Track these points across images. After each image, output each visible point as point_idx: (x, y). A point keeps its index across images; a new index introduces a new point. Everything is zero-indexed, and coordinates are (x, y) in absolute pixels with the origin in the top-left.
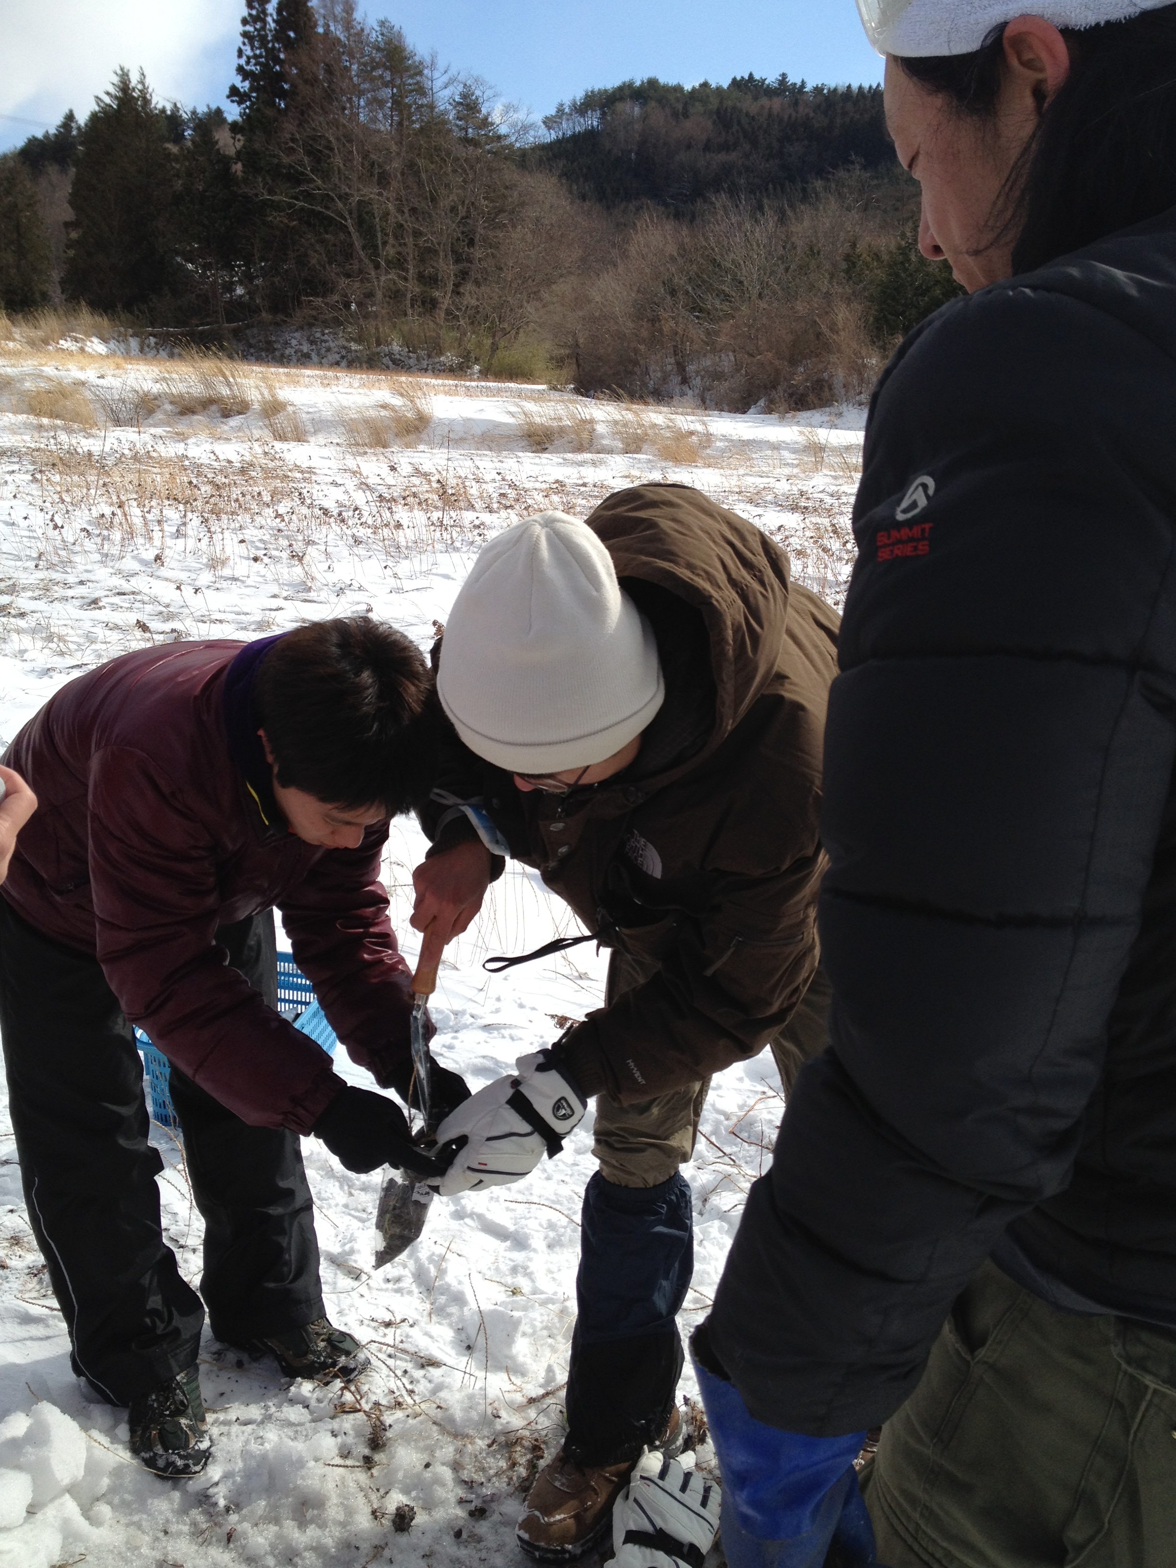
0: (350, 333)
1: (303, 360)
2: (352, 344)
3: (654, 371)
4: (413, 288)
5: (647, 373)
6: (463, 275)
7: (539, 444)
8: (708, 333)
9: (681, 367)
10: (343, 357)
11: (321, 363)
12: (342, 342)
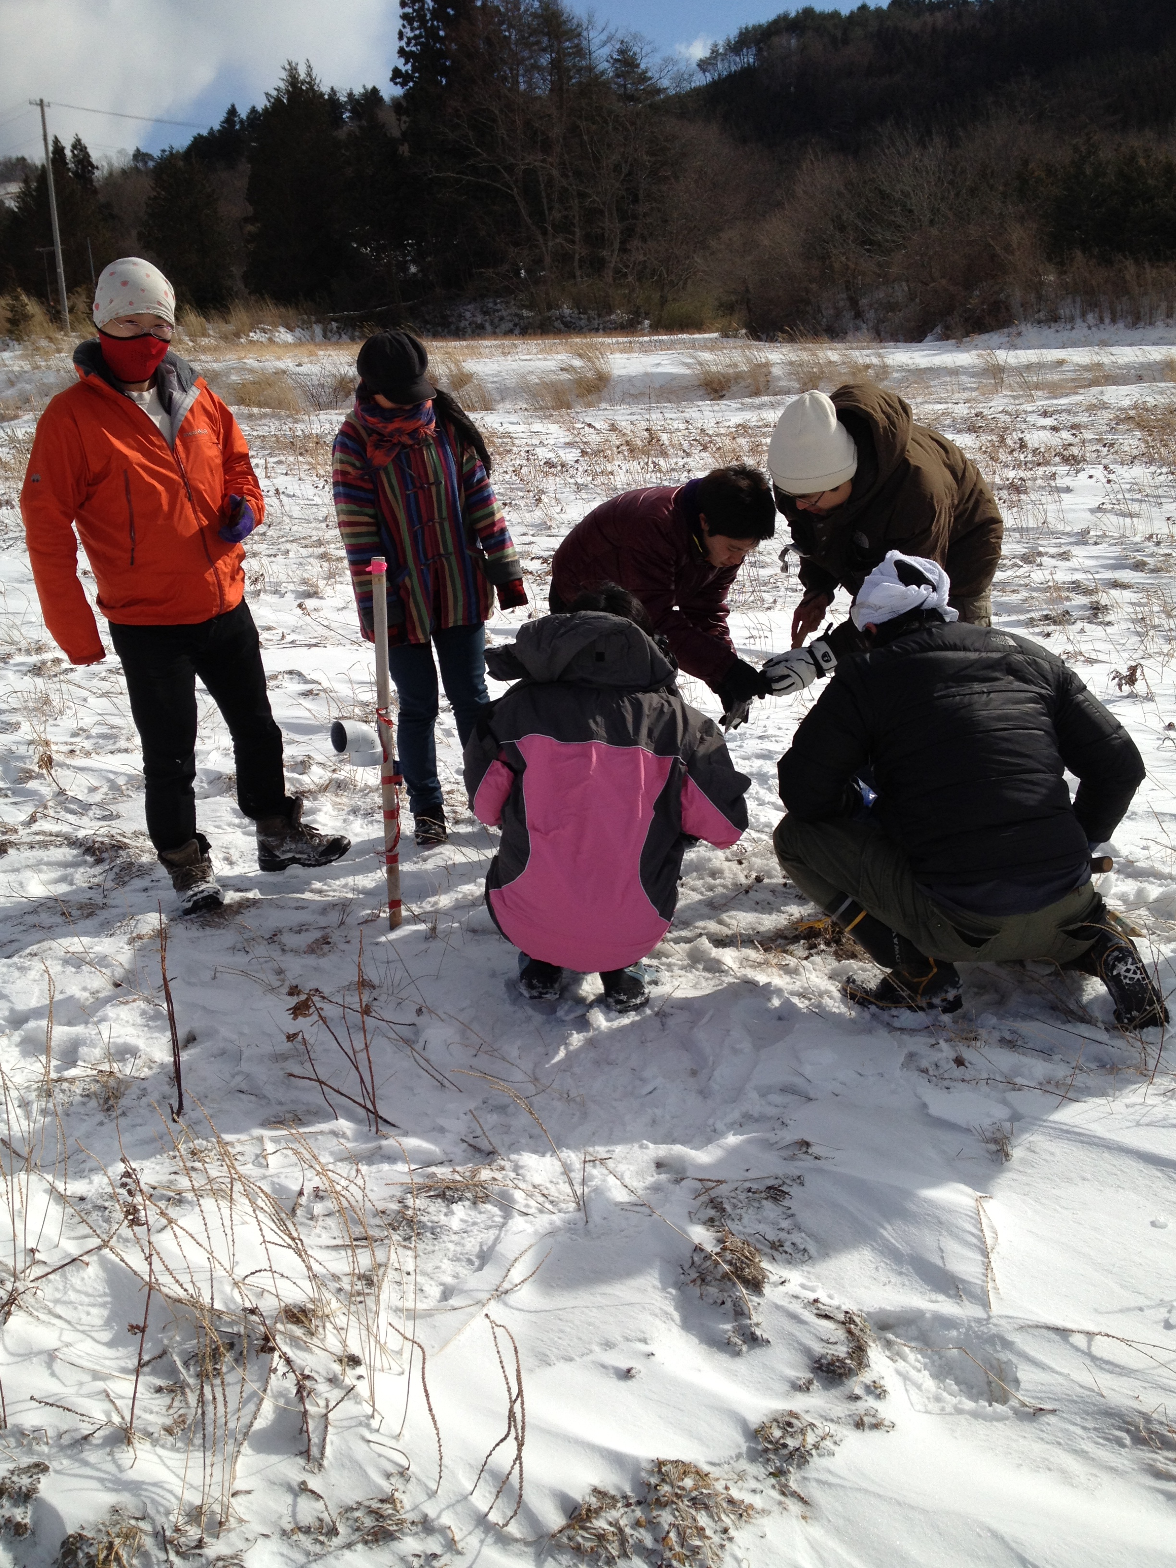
0: (522, 300)
1: (478, 331)
2: (524, 311)
3: (827, 308)
4: (580, 250)
5: (820, 311)
6: (629, 233)
7: (716, 391)
8: (879, 265)
9: (854, 302)
10: (515, 325)
11: (494, 333)
12: (514, 310)
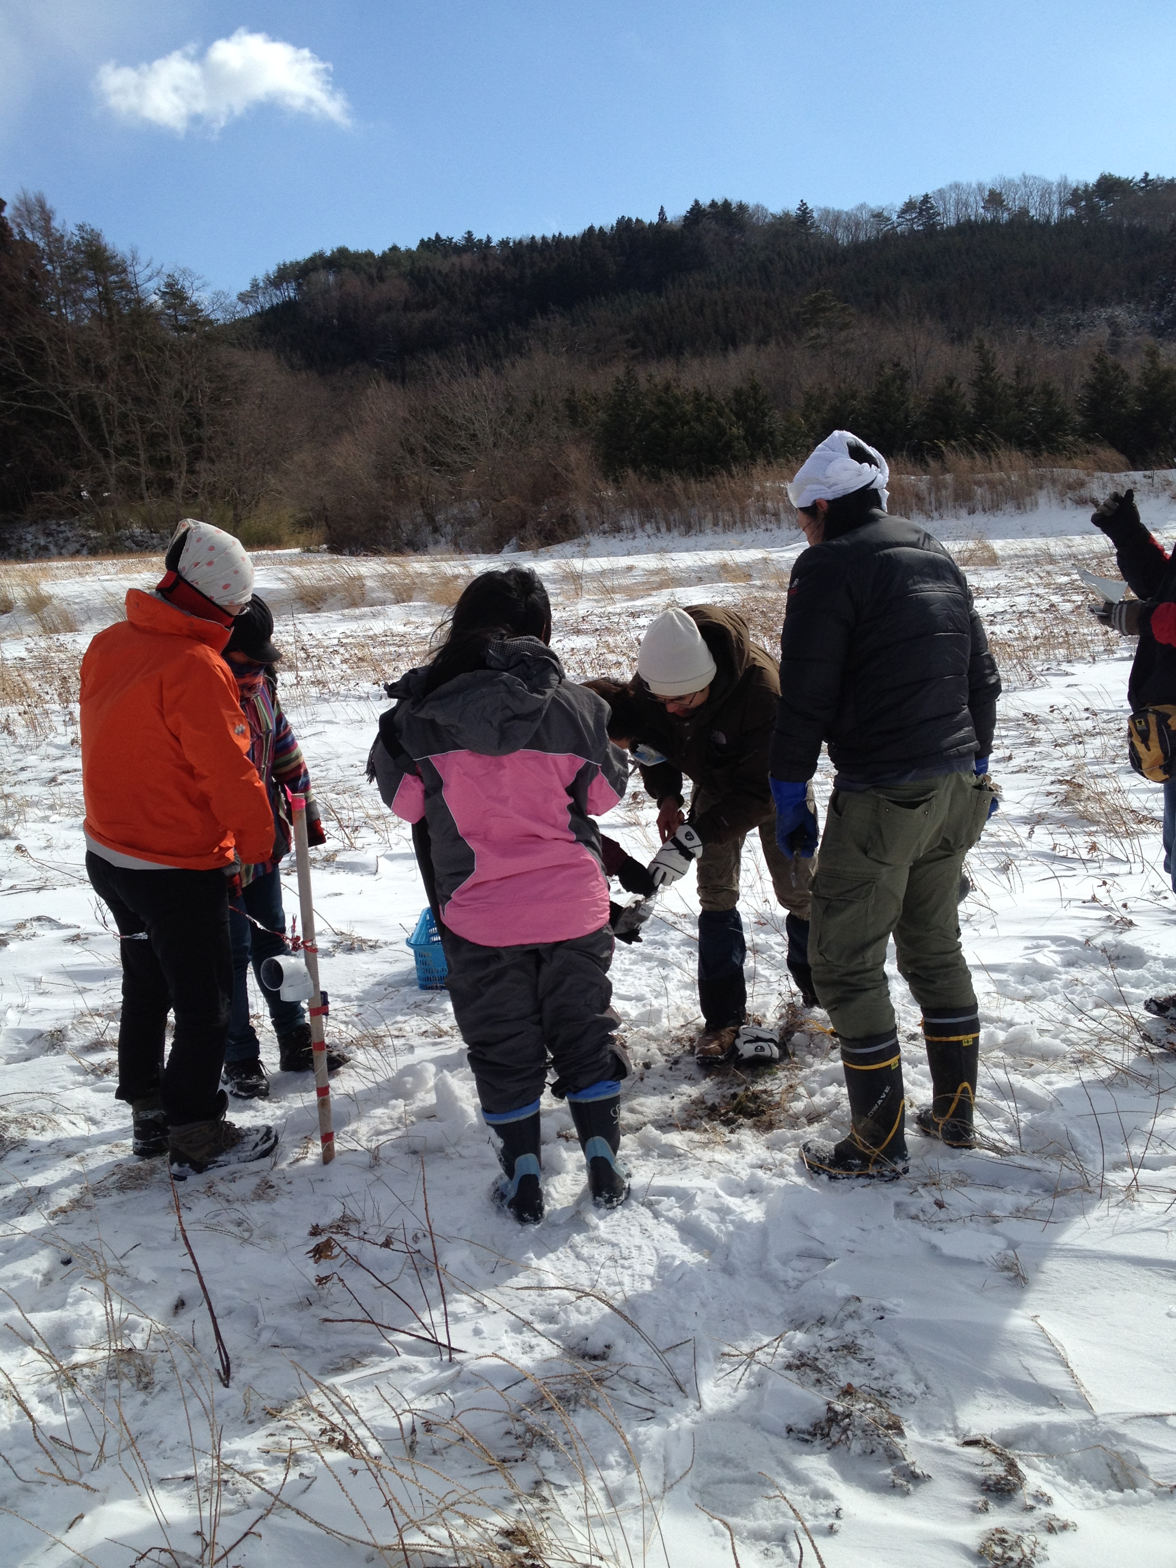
0: (86, 521)
1: (41, 553)
2: (90, 532)
3: (405, 524)
4: (146, 472)
5: (398, 526)
6: (196, 455)
8: (451, 484)
9: (430, 518)
10: (83, 545)
11: (61, 554)
12: (81, 531)
